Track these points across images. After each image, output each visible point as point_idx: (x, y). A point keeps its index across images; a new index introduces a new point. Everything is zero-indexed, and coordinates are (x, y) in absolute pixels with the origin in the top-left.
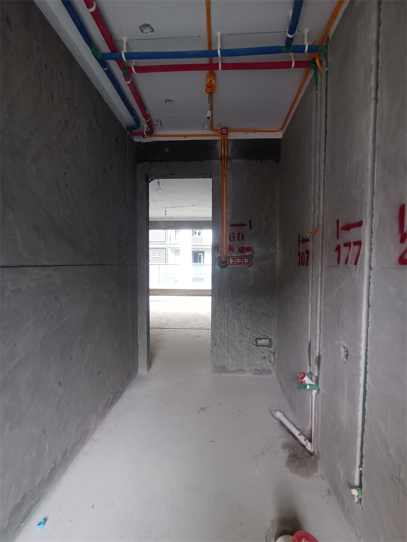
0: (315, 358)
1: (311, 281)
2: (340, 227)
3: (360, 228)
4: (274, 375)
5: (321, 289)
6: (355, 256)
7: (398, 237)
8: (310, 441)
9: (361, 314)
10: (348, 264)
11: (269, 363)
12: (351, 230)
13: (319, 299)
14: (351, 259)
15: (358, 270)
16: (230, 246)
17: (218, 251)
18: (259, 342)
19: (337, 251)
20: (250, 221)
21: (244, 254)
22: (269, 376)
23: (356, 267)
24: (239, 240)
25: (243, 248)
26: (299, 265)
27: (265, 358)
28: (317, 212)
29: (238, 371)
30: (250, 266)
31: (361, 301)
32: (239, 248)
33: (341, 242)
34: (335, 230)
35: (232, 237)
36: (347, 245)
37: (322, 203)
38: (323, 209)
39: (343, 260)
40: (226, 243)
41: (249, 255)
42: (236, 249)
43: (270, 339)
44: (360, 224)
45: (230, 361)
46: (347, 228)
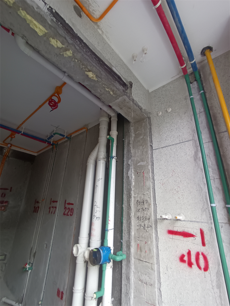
0: (33, 254)
2: (52, 201)
3: (57, 203)
6: (54, 211)
8: (22, 302)
10: (52, 213)
19: (49, 209)
20: (11, 188)
23: (54, 215)
24: (2, 197)
25: (3, 201)
26: (34, 212)
28: (45, 193)
31: (54, 226)
33: (51, 206)
34: (50, 201)
38: (48, 192)
41: (6, 205)
43: (6, 255)
46: (54, 202)
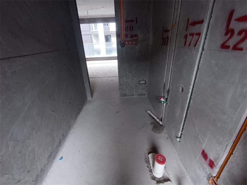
0: (166, 90)
1: (168, 54)
2: (189, 23)
3: (201, 24)
4: (147, 95)
5: (173, 58)
6: (195, 42)
7: (224, 32)
8: (161, 121)
9: (193, 73)
10: (190, 46)
11: (144, 91)
12: (196, 25)
13: (171, 64)
14: (193, 43)
15: (196, 50)
16: (126, 35)
17: (119, 37)
18: (141, 82)
19: (185, 39)
20: (136, 18)
21: (133, 39)
22: (145, 96)
23: (195, 49)
24: (130, 30)
25: (133, 35)
26: (162, 45)
27: (143, 89)
28: (176, 13)
29: (131, 95)
30: (136, 45)
31: (194, 67)
32: (131, 35)
33: (188, 33)
34: (186, 25)
35: (127, 29)
36: (192, 35)
37: (180, 7)
38: (180, 10)
39: (188, 43)
40: (124, 32)
41: (136, 39)
42: (129, 36)
43: (146, 81)
44: (202, 22)
45: (128, 91)
46: (194, 24)
